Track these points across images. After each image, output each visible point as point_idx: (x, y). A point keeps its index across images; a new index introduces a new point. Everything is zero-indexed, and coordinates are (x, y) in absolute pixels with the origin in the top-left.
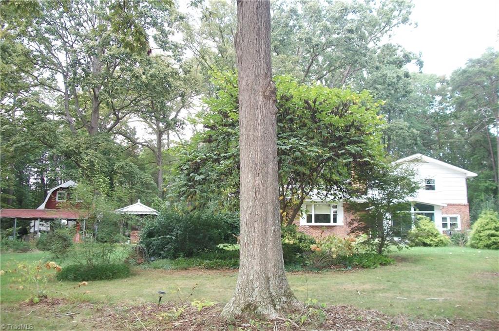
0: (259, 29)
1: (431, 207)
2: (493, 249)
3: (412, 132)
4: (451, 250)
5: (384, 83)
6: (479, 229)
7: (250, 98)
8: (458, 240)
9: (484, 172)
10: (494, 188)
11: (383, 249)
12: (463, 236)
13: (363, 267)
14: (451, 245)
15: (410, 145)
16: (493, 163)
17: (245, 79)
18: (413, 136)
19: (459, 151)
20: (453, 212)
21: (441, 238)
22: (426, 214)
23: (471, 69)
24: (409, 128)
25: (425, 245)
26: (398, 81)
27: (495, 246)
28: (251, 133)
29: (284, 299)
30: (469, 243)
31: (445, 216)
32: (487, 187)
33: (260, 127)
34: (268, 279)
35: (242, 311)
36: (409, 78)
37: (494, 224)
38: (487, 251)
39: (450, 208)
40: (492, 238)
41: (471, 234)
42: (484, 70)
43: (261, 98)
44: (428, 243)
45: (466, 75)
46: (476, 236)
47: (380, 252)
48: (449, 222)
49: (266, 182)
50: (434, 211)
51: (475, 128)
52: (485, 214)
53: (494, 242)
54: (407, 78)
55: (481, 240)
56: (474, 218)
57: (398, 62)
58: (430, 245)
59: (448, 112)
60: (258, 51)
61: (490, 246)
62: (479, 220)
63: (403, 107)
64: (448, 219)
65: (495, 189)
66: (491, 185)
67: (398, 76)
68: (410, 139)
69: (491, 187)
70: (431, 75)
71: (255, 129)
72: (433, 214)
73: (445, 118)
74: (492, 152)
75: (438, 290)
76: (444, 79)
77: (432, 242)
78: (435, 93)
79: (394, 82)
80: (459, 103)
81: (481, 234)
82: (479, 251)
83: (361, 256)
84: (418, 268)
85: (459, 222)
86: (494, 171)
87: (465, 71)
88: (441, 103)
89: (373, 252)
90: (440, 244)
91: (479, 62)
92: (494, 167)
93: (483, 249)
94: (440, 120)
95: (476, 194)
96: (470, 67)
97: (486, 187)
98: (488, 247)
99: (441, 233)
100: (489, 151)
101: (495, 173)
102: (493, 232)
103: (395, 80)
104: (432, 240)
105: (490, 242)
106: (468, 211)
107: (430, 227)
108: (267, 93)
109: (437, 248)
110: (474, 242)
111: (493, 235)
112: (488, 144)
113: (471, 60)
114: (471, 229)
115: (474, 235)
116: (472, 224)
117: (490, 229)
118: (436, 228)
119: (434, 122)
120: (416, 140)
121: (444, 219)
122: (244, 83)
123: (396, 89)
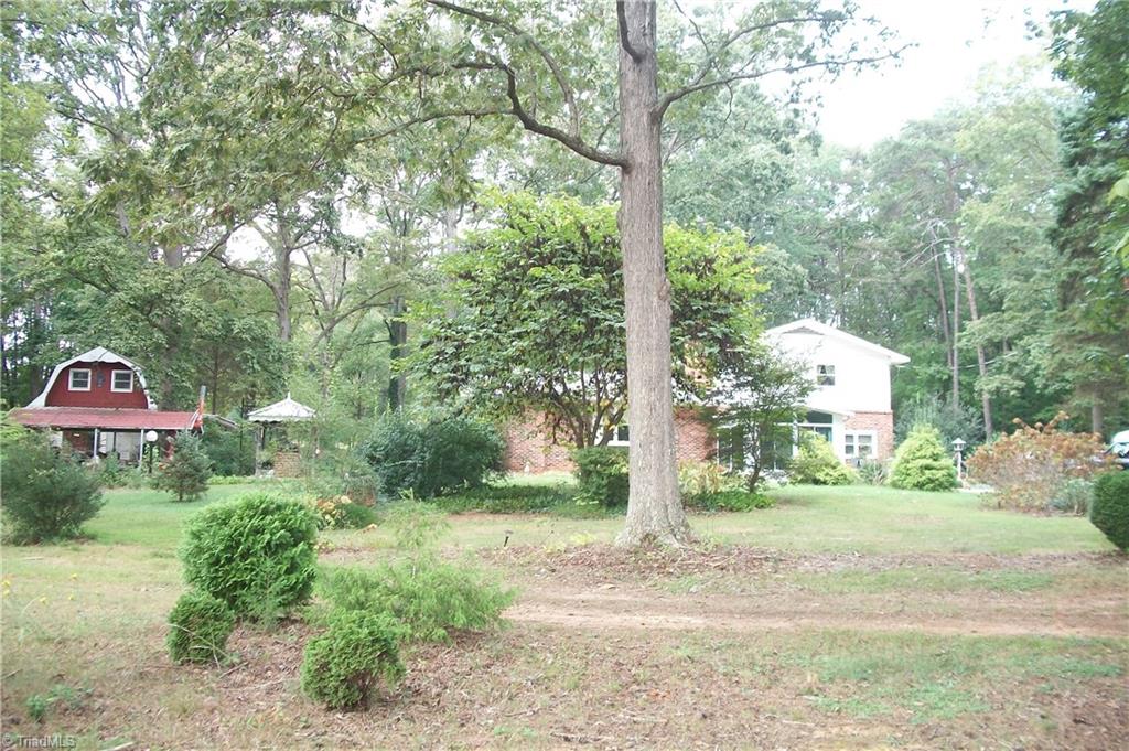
0: (652, 211)
1: (827, 418)
2: (927, 490)
3: (794, 271)
4: (860, 490)
5: (747, 176)
6: (906, 456)
7: (642, 299)
8: (872, 474)
9: (927, 344)
10: (945, 377)
11: (756, 484)
12: (879, 467)
13: (731, 510)
14: (859, 482)
15: (790, 295)
16: (946, 328)
17: (636, 274)
18: (796, 278)
19: (882, 297)
20: (864, 426)
21: (844, 472)
22: (818, 429)
23: (909, 142)
24: (789, 262)
25: (817, 482)
26: (773, 172)
27: (931, 485)
28: (643, 341)
29: (683, 529)
30: (888, 481)
31: (850, 433)
32: (932, 376)
33: (655, 334)
34: (666, 506)
35: (641, 540)
36: (791, 155)
37: (932, 449)
38: (918, 492)
39: (860, 418)
40: (927, 472)
41: (892, 465)
42: (937, 145)
43: (655, 299)
44: (822, 479)
45: (900, 154)
46: (902, 468)
47: (752, 489)
48: (856, 444)
49: (662, 397)
50: (831, 422)
51: (915, 258)
52: (919, 431)
53: (929, 479)
54: (788, 153)
55: (908, 475)
56: (900, 436)
57: (773, 131)
58: (825, 483)
59: (863, 218)
60: (651, 240)
61: (924, 485)
62: (907, 443)
63: (776, 212)
64: (856, 439)
65: (946, 380)
66: (939, 372)
67: (773, 164)
68: (790, 284)
69: (938, 376)
70: (834, 146)
71: (649, 335)
72: (830, 429)
73: (858, 231)
74: (944, 306)
75: (844, 532)
76: (857, 154)
77: (827, 478)
78: (839, 178)
79: (766, 176)
80: (884, 207)
81: (909, 466)
82: (905, 492)
83: (727, 495)
84: (813, 512)
85: (874, 444)
86: (947, 343)
87: (898, 146)
88: (849, 200)
89: (741, 489)
90: (842, 480)
91: (927, 128)
92: (947, 336)
93: (911, 489)
94: (845, 234)
95: (910, 387)
96: (909, 137)
97: (930, 375)
98: (920, 486)
99: (843, 462)
100: (938, 303)
101: (947, 349)
102: (930, 462)
103: (767, 172)
104: (827, 474)
105: (924, 478)
106: (891, 425)
107: (825, 452)
108: (663, 293)
109: (836, 487)
110: (896, 478)
111: (928, 468)
112: (937, 289)
113: (912, 123)
114: (894, 456)
115: (898, 466)
116: (896, 447)
117: (925, 457)
118: (836, 453)
119: (834, 239)
120: (800, 285)
121: (849, 437)
122: (634, 279)
123: (770, 188)
